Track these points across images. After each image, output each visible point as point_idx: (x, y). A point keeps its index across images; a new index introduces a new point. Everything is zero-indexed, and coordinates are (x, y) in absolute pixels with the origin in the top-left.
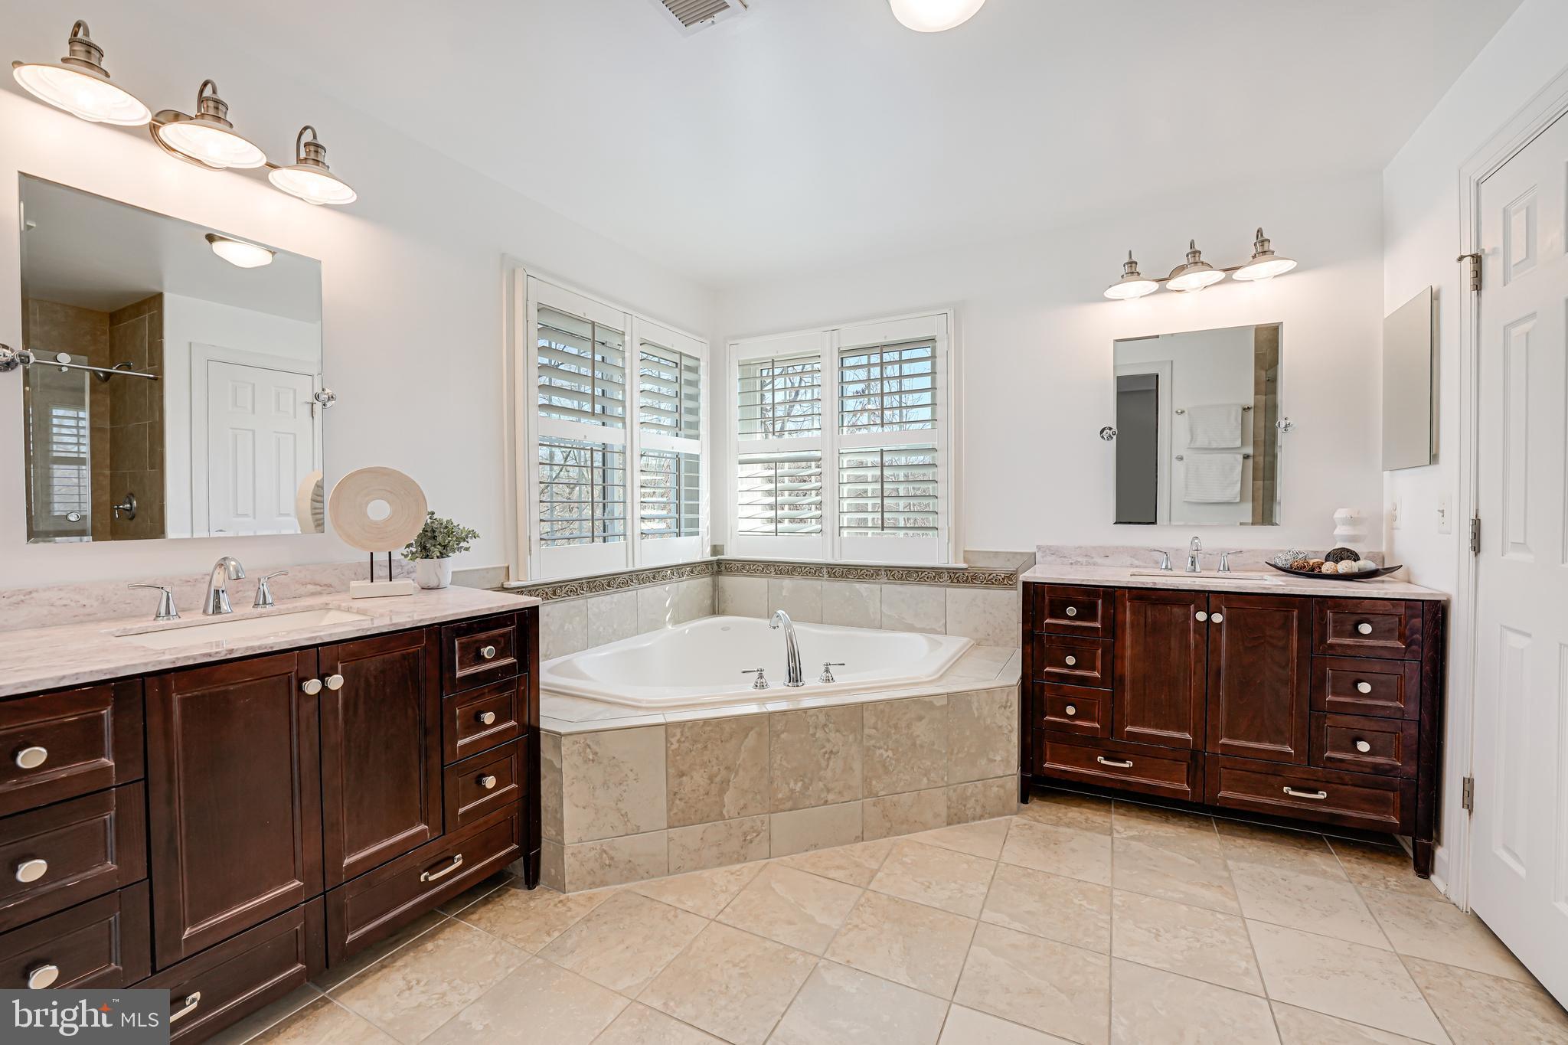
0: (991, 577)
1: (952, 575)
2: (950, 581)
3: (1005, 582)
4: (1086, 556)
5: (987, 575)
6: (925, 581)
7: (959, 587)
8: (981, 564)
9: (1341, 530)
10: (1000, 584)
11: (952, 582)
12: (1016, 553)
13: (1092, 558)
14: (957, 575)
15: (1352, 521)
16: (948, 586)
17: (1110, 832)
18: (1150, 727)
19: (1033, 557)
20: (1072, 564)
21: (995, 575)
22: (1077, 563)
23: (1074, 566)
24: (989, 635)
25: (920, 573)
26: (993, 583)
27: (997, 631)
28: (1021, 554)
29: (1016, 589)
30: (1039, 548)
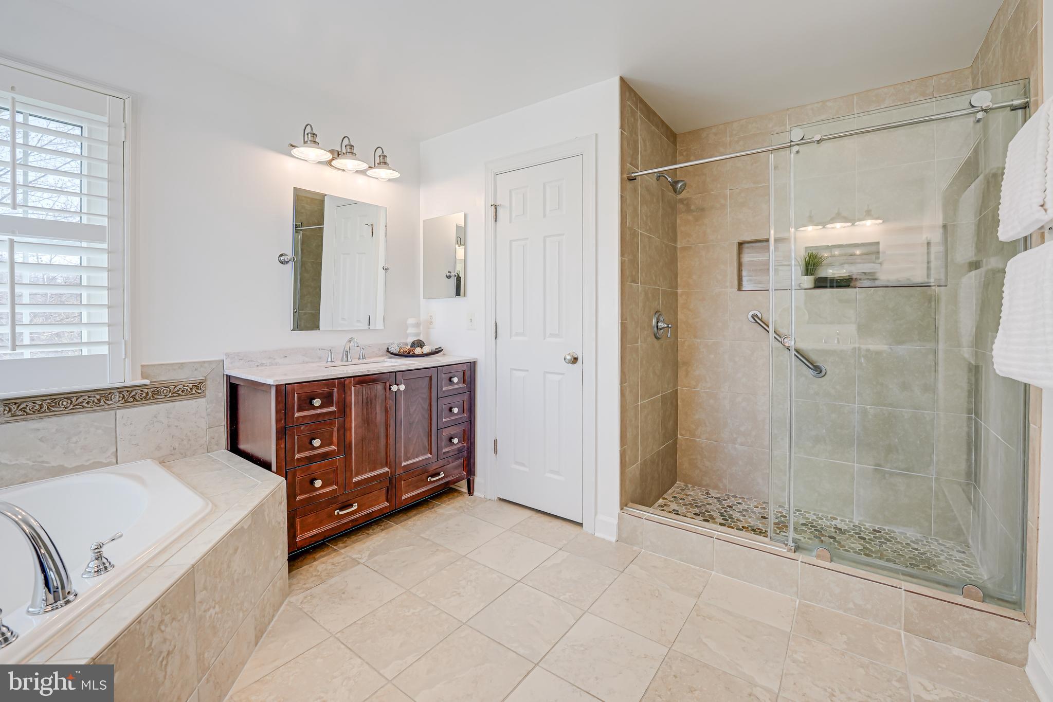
0: (177, 389)
1: (126, 394)
2: (123, 401)
3: (194, 392)
4: (270, 358)
5: (172, 388)
6: (84, 407)
7: (135, 406)
8: (165, 377)
9: (411, 330)
10: (187, 395)
11: (126, 402)
12: (204, 362)
13: (274, 359)
14: (133, 393)
15: (418, 325)
16: (119, 408)
17: (356, 562)
18: (366, 473)
19: (221, 364)
20: (258, 366)
21: (181, 386)
22: (262, 364)
23: (260, 368)
24: (174, 449)
25: (74, 400)
26: (179, 395)
27: (185, 442)
28: (210, 362)
29: (205, 397)
30: (228, 355)
